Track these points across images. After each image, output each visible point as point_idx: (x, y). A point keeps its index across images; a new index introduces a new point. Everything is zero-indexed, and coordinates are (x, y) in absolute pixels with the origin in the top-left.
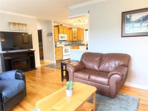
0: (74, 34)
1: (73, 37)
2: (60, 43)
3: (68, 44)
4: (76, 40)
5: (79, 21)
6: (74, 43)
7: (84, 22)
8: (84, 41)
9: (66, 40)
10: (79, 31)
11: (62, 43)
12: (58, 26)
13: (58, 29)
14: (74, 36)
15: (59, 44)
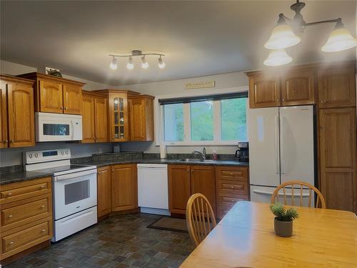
0: (116, 114)
1: (113, 125)
2: (45, 154)
3: (89, 155)
4: (122, 139)
5: (137, 53)
6: (117, 149)
7: (160, 60)
8: (157, 142)
9: (77, 142)
10: (136, 106)
11: (55, 153)
12: (32, 76)
13: (31, 90)
14: (116, 122)
15: (41, 158)
